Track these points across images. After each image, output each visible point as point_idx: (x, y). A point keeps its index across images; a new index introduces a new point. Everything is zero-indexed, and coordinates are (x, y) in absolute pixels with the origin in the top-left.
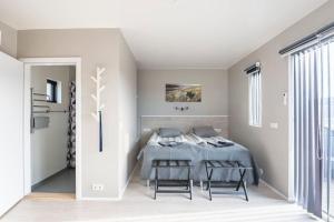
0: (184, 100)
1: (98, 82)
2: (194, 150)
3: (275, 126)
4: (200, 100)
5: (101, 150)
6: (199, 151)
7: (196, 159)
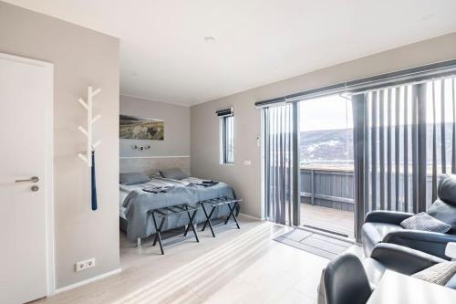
0: (145, 137)
1: (89, 107)
2: (189, 192)
3: (249, 163)
4: (162, 139)
5: (94, 207)
6: (194, 192)
7: (192, 201)
